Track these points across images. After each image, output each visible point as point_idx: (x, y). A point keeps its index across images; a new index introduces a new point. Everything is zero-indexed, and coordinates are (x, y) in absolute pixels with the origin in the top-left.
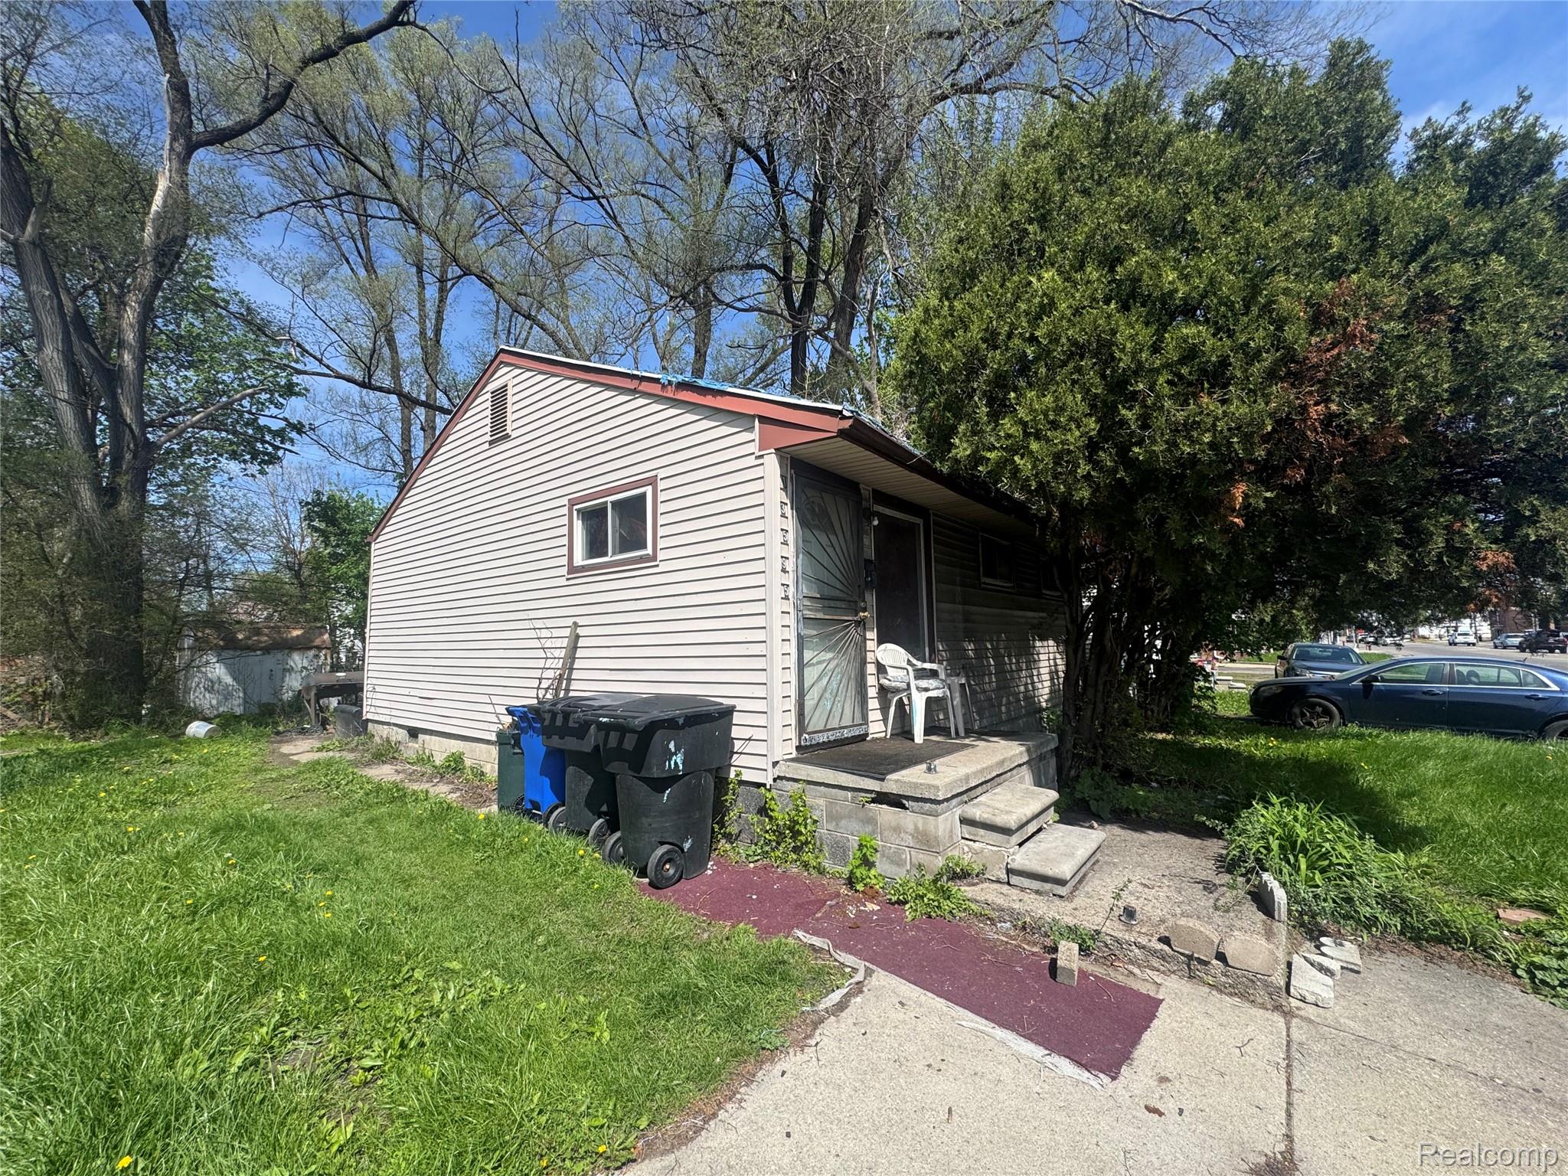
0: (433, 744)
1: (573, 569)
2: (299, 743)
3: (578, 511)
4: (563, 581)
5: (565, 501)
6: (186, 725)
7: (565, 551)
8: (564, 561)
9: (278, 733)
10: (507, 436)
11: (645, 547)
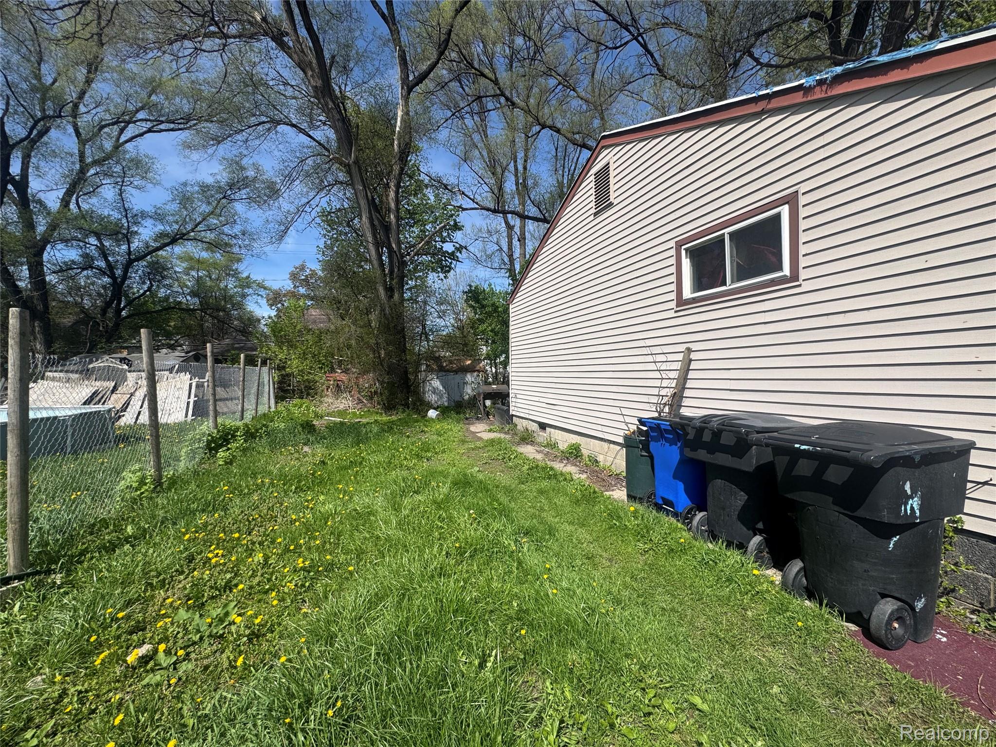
0: (557, 435)
1: (681, 302)
2: (478, 425)
3: (686, 250)
4: (671, 314)
5: (672, 244)
6: (427, 411)
7: (673, 287)
8: (673, 296)
9: (467, 419)
10: (611, 204)
11: (780, 268)
